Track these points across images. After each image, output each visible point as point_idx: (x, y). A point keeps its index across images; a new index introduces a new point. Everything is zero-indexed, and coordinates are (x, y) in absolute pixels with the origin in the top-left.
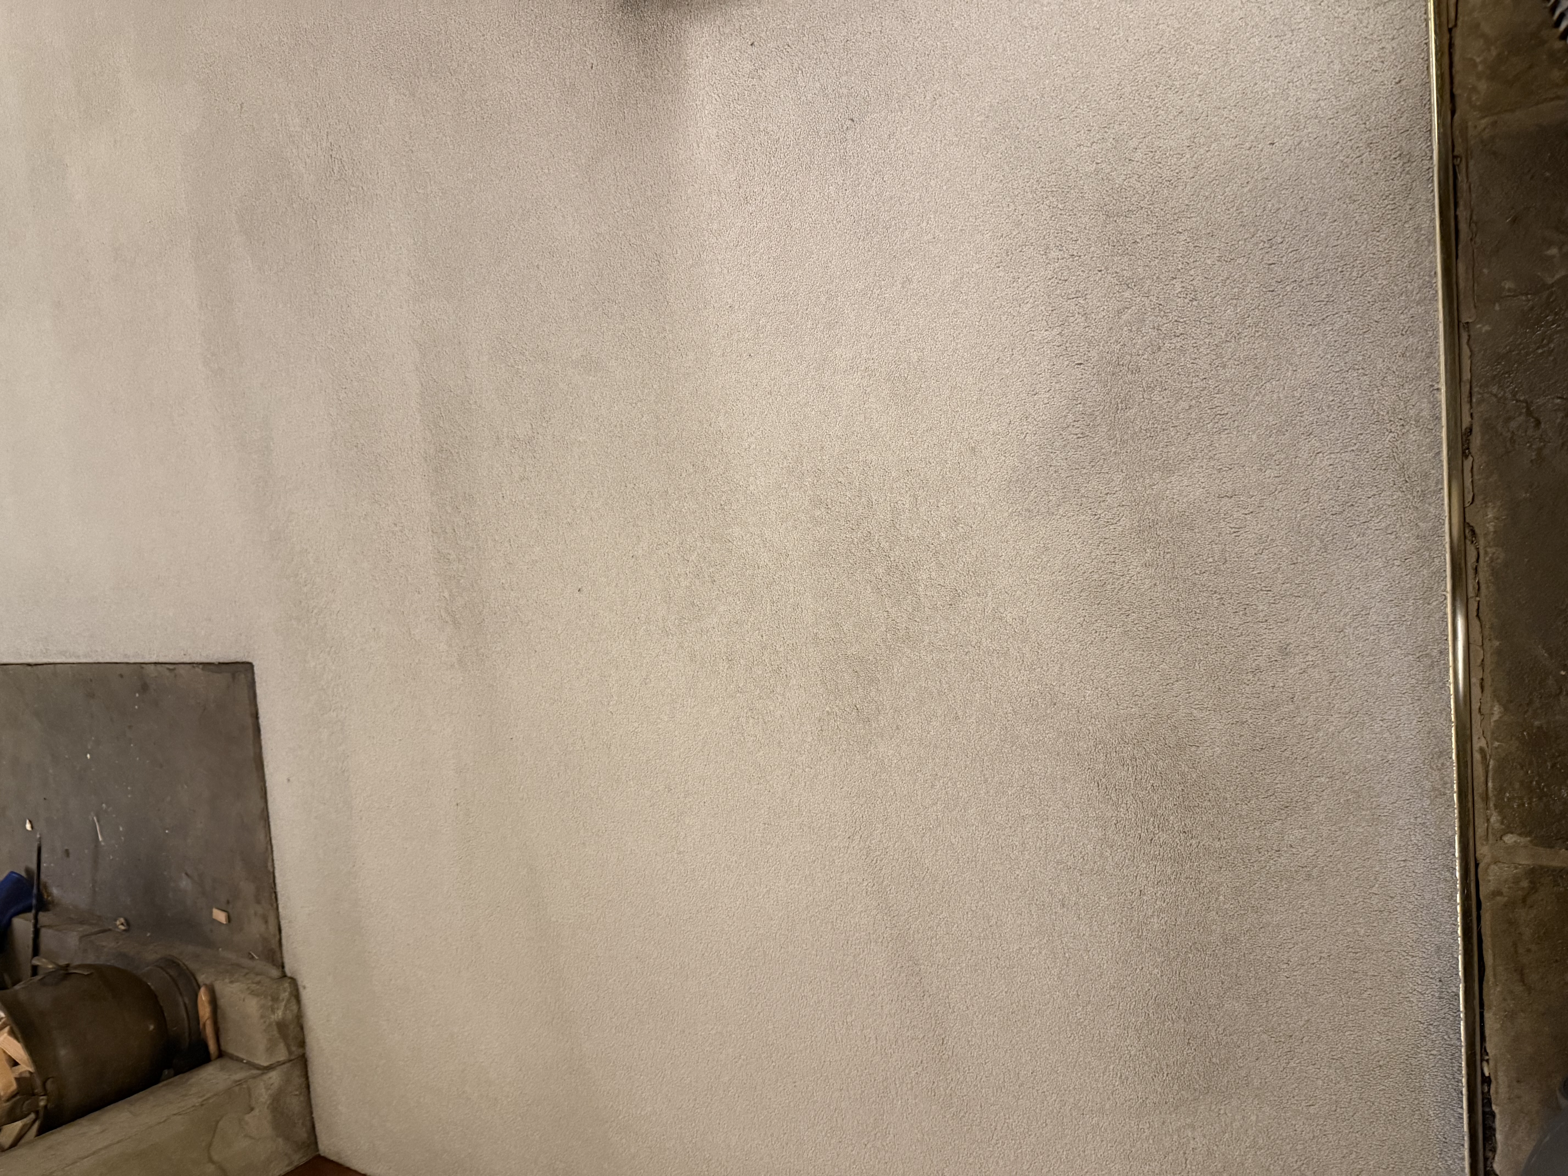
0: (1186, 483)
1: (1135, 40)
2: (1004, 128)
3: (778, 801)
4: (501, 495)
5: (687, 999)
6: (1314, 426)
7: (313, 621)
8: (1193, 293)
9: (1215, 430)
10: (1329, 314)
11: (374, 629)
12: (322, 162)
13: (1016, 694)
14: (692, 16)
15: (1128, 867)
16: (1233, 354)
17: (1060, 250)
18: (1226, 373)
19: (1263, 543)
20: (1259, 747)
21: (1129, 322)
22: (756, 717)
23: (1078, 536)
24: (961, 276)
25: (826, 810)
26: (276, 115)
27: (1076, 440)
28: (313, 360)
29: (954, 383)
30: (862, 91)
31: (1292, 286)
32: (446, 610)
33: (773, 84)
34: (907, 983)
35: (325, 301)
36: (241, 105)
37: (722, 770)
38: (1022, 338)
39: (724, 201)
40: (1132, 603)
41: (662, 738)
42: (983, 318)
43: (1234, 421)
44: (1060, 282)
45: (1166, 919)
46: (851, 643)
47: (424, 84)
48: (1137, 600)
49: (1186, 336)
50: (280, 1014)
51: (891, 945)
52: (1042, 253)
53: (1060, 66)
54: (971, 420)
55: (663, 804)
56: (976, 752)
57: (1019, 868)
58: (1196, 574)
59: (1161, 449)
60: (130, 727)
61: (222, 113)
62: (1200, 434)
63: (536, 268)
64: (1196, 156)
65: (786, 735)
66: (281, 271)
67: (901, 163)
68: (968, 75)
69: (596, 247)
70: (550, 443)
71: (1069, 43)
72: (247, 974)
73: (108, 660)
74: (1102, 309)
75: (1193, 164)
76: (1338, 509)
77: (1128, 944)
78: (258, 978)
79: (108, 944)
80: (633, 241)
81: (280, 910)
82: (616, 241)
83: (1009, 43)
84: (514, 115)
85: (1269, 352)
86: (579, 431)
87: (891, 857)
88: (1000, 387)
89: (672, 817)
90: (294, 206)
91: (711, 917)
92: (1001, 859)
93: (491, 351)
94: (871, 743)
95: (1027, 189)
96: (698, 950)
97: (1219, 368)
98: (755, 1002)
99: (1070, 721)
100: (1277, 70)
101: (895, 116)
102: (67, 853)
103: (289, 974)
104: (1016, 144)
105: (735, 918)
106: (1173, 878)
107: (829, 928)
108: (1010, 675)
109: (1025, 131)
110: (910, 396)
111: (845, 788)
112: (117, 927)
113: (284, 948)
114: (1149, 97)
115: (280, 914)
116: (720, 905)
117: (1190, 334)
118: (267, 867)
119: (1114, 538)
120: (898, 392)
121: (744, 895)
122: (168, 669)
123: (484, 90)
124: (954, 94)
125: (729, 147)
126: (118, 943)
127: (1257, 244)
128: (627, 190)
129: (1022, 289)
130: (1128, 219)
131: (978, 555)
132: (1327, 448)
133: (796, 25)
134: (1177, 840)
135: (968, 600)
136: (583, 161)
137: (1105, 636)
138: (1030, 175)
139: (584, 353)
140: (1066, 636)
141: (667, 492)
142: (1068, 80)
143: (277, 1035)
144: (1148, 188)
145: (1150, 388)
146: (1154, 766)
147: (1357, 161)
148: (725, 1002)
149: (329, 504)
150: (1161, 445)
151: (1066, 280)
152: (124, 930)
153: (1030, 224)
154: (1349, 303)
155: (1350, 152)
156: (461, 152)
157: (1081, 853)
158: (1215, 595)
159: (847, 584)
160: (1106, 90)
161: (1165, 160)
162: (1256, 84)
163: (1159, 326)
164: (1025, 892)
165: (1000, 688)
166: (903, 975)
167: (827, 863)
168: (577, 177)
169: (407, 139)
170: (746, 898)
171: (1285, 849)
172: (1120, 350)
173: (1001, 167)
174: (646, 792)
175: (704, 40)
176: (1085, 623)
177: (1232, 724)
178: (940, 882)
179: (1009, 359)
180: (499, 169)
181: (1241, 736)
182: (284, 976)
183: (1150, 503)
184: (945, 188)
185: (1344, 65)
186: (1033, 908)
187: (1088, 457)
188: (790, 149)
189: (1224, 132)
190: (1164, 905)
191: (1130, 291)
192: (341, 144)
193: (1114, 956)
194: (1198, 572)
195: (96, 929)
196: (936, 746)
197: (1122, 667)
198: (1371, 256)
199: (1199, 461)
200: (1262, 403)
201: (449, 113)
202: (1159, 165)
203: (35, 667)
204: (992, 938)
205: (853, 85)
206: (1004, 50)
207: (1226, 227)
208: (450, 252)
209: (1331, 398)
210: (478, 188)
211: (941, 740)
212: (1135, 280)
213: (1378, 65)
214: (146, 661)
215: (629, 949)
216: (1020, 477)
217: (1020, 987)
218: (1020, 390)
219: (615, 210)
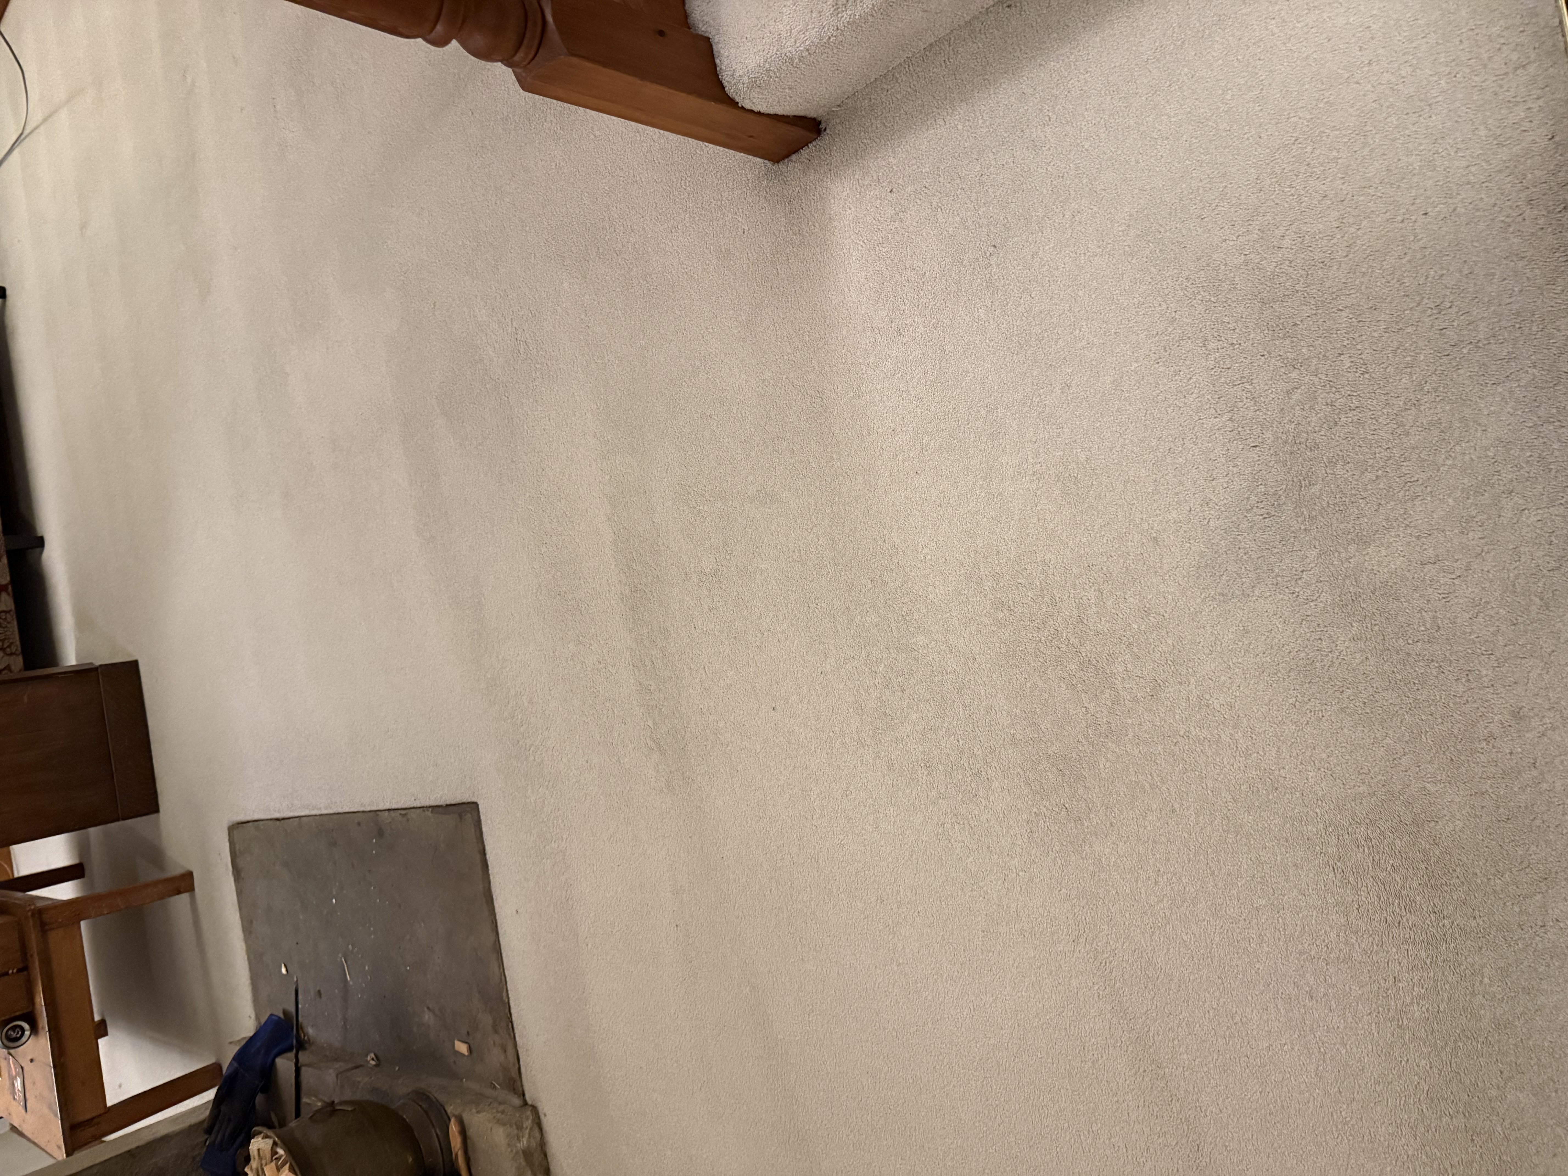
0: (1384, 553)
1: (1268, 135)
2: (1147, 234)
3: (994, 907)
4: (693, 626)
5: (923, 1114)
6: (1515, 483)
7: (532, 758)
8: (1364, 367)
9: (1407, 498)
10: (1513, 371)
11: (587, 762)
12: (509, 345)
13: (1234, 781)
14: (832, 174)
15: (1377, 953)
16: (1415, 421)
17: (1219, 340)
18: (1410, 440)
19: (1477, 606)
20: (1504, 818)
21: (1301, 402)
22: (962, 823)
23: (1278, 616)
24: (1120, 375)
25: (1045, 914)
26: (465, 309)
27: (1263, 521)
28: (515, 521)
29: (1127, 477)
30: (1002, 218)
31: (1468, 348)
32: (651, 738)
33: (915, 224)
34: (1152, 1088)
35: (522, 468)
36: (434, 304)
37: (933, 878)
38: (1191, 427)
39: (878, 337)
40: (1345, 680)
41: (869, 849)
42: (1148, 412)
43: (1426, 487)
44: (1223, 370)
45: (1427, 1006)
46: (1051, 742)
47: (593, 266)
48: (1350, 675)
49: (1362, 409)
50: (525, 1142)
51: (1130, 1049)
52: (1201, 345)
53: (1194, 169)
54: (1149, 510)
55: (876, 915)
56: (1199, 845)
57: (1259, 962)
58: (1409, 644)
59: (1353, 522)
60: (369, 871)
61: (417, 313)
62: (1392, 503)
63: (709, 418)
64: (1347, 235)
65: (995, 839)
66: (480, 444)
67: (1048, 279)
68: (1104, 190)
69: (763, 392)
70: (734, 573)
71: (1201, 147)
72: (491, 1103)
73: (347, 810)
74: (1270, 391)
75: (1346, 244)
76: (1553, 564)
77: (1389, 1035)
78: (501, 1108)
79: (361, 1078)
80: (796, 382)
81: (517, 1039)
82: (780, 385)
83: (1141, 156)
84: (677, 284)
85: (1454, 415)
86: (760, 560)
87: (1121, 959)
88: (1175, 476)
89: (888, 929)
90: (487, 386)
91: (938, 1029)
92: (1238, 953)
93: (674, 497)
94: (1085, 842)
95: (1177, 287)
96: (929, 1063)
97: (1402, 436)
98: (993, 1114)
99: (1295, 805)
100: (1420, 144)
101: (1036, 238)
102: (319, 993)
103: (530, 1102)
104: (1161, 247)
105: (963, 1030)
106: (1428, 962)
107: (1063, 1034)
108: (1226, 763)
109: (1168, 234)
110: (1082, 494)
111: (1064, 890)
112: (368, 1062)
113: (524, 1076)
114: (1290, 186)
115: (518, 1043)
116: (946, 1016)
117: (1366, 406)
118: (502, 998)
119: (1317, 615)
120: (1069, 492)
121: (971, 1005)
122: (400, 814)
123: (648, 265)
124: (1092, 209)
125: (878, 287)
126: (371, 1078)
127: (1424, 311)
128: (786, 338)
129: (1185, 381)
130: (1285, 304)
131: (1175, 644)
132: (1532, 504)
133: (931, 168)
134: (1427, 921)
135: (1170, 689)
136: (744, 318)
137: (1320, 715)
138: (1179, 274)
139: (759, 489)
140: (1280, 719)
141: (848, 608)
142: (1205, 181)
143: (524, 1163)
144: (1303, 272)
145: (1332, 463)
146: (1391, 845)
147: (1520, 219)
148: (963, 1115)
149: (538, 649)
150: (1352, 518)
151: (1229, 368)
152: (376, 1066)
153: (1185, 320)
154: (1533, 357)
155: (1510, 211)
156: (633, 323)
157: (1324, 941)
158: (1432, 664)
159: (1040, 683)
160: (1245, 186)
161: (1315, 243)
162: (1399, 160)
163: (1332, 402)
164: (1268, 986)
165: (1216, 776)
166: (1147, 1079)
167: (1053, 968)
168: (739, 332)
169: (583, 317)
170: (972, 1008)
171: (1551, 923)
172: (1295, 430)
173: (1148, 270)
174: (858, 904)
175: (845, 194)
176: (1297, 703)
177: (1471, 795)
178: (1176, 981)
179: (1180, 449)
180: (668, 333)
181: (1483, 807)
182: (525, 1103)
183: (1350, 576)
184: (1093, 296)
185: (1490, 130)
186: (1280, 1003)
187: (1278, 536)
188: (937, 280)
189: (1373, 209)
190: (1423, 991)
191: (1297, 372)
192: (525, 328)
193: (1374, 1048)
194: (1410, 641)
195: (350, 1065)
196: (1154, 841)
197: (1343, 745)
198: (1550, 309)
199: (1395, 530)
200: (1454, 466)
201: (618, 289)
202: (1310, 249)
203: (282, 821)
204: (1239, 1035)
205: (992, 215)
206: (1137, 162)
207: (1389, 299)
208: (630, 412)
209: (1528, 454)
210: (650, 353)
211: (1160, 835)
212: (1300, 361)
213: (1526, 125)
214: (381, 807)
215: (859, 1064)
216: (1208, 562)
217: (1275, 1087)
218: (1197, 477)
219: (777, 357)
